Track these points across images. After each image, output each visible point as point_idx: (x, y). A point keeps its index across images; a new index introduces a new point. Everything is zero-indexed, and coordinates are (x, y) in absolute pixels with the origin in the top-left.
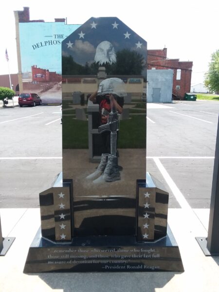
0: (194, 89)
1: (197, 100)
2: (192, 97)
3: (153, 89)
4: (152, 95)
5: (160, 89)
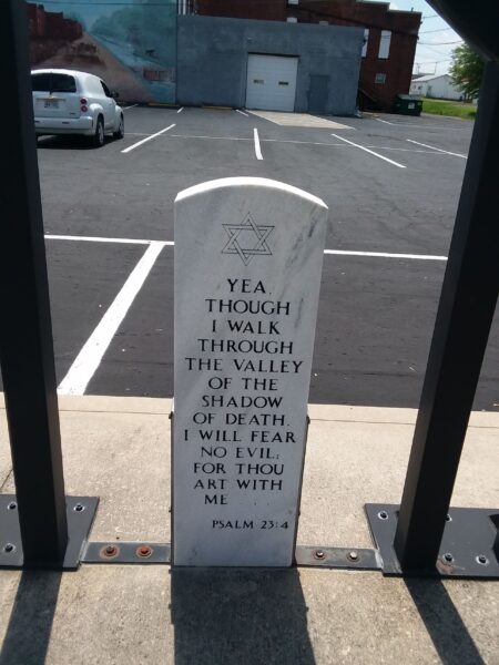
0: (430, 88)
1: (422, 114)
2: (411, 106)
3: (312, 76)
4: (308, 93)
5: (327, 78)
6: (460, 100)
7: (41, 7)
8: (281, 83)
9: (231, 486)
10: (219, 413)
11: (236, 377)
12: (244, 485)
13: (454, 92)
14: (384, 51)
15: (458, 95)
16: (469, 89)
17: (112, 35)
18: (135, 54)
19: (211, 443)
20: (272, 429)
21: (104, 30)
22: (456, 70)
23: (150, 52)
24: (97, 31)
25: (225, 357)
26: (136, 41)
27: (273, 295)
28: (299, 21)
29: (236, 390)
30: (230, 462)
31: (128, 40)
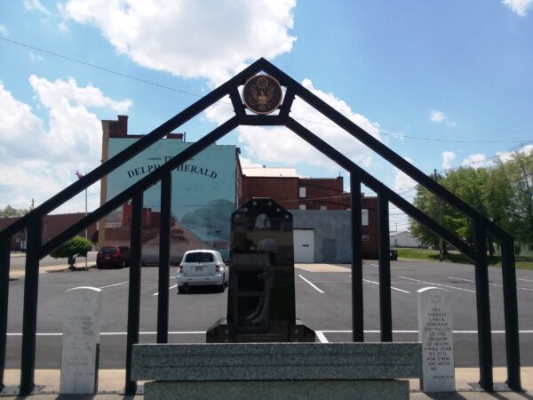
0: (395, 241)
1: (399, 259)
3: (325, 241)
4: (323, 250)
5: (334, 241)
6: (419, 247)
7: (150, 209)
8: (304, 246)
9: (437, 364)
10: (433, 342)
11: (436, 332)
12: (440, 364)
13: (415, 242)
14: (365, 221)
15: (416, 244)
16: (424, 240)
17: (194, 223)
18: (209, 234)
19: (431, 351)
20: (446, 347)
21: (189, 221)
22: (412, 228)
23: (218, 232)
24: (183, 222)
25: (433, 327)
26: (209, 226)
27: (442, 311)
28: (307, 208)
29: (436, 336)
30: (436, 357)
31: (204, 226)
